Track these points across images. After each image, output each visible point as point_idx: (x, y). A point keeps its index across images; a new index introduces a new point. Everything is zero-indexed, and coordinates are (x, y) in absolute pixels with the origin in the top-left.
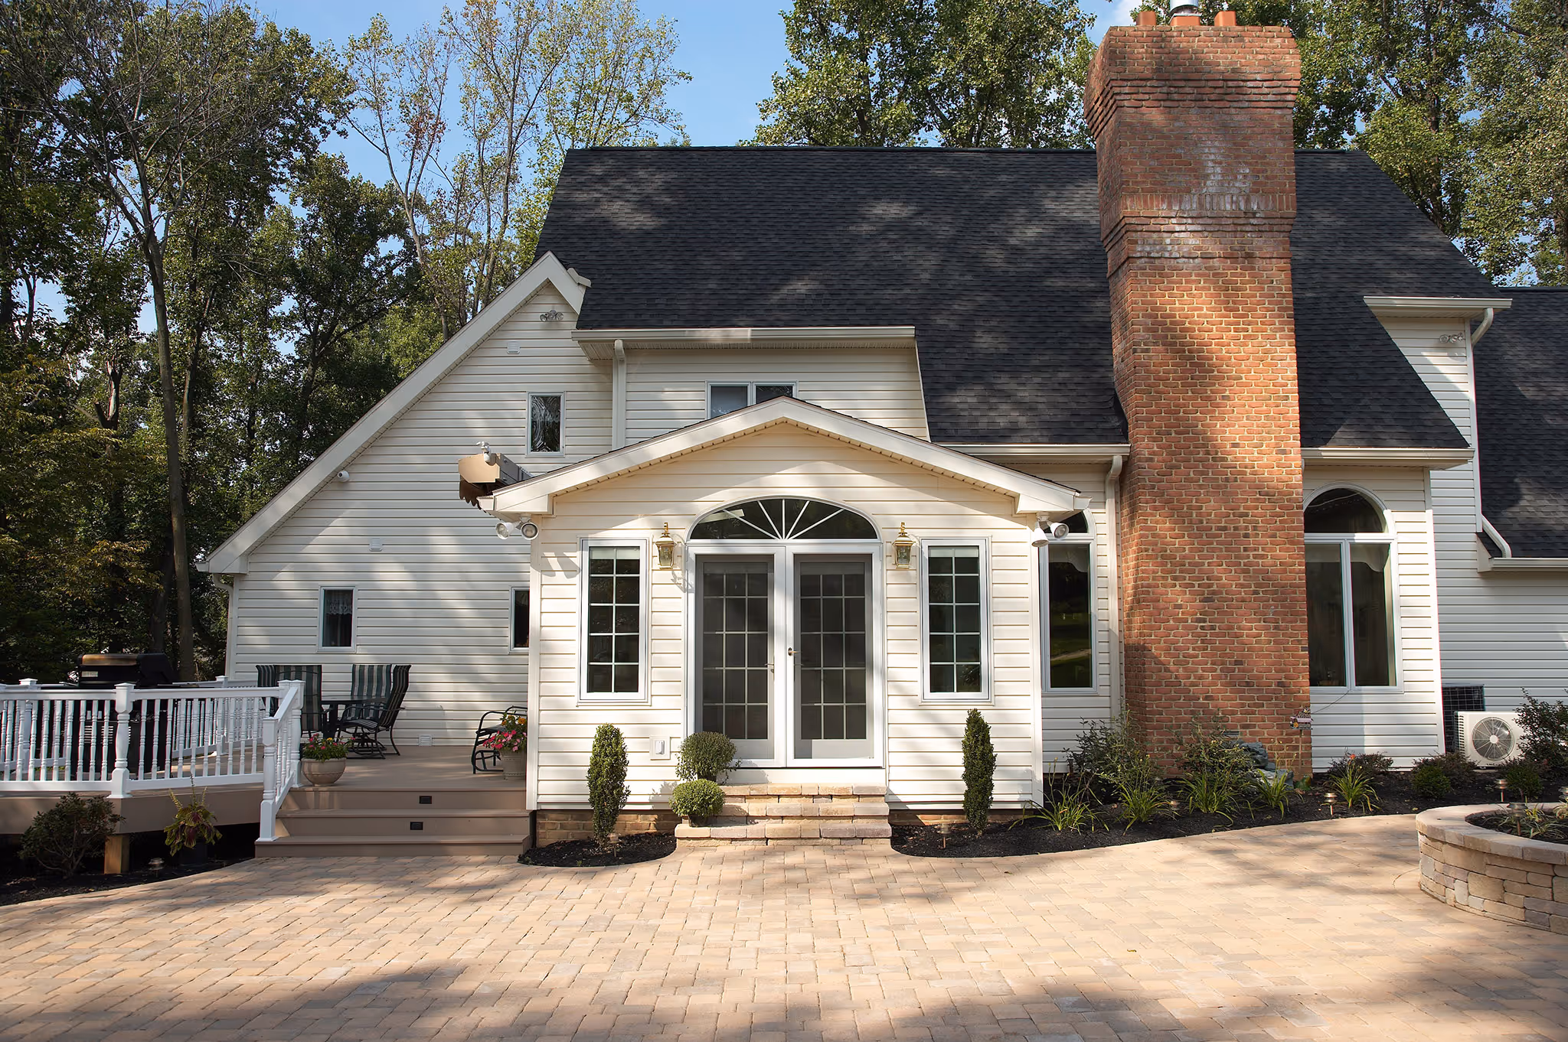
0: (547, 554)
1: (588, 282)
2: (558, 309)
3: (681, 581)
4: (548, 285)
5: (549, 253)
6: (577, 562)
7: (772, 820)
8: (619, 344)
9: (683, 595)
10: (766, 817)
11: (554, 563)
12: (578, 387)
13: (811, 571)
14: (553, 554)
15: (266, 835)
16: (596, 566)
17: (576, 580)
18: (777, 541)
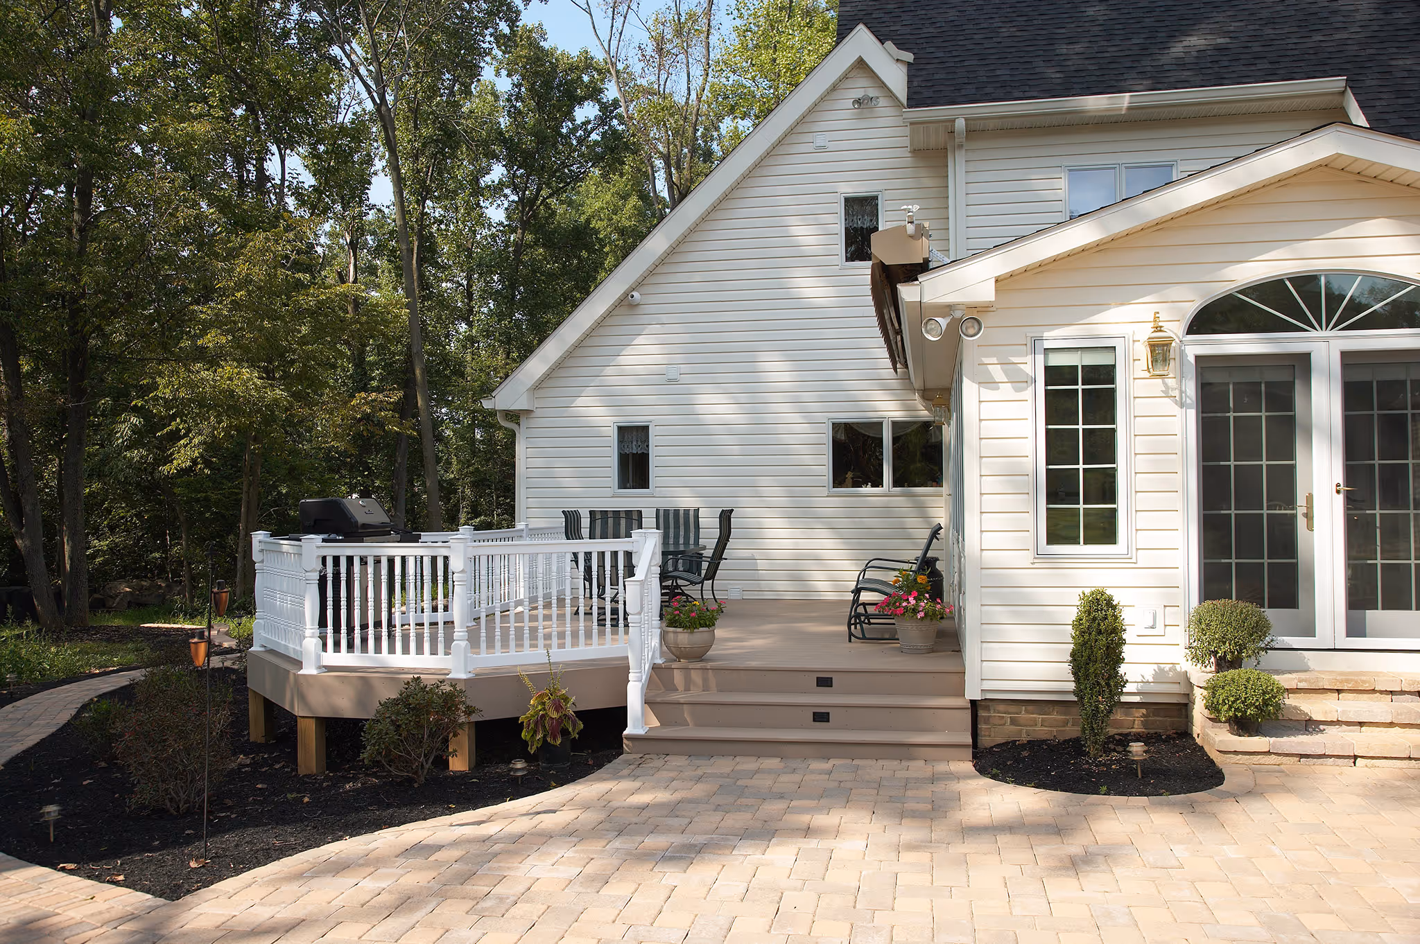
0: (986, 360)
1: (909, 57)
2: (872, 93)
3: (1176, 393)
4: (861, 64)
5: (861, 27)
6: (1028, 369)
7: (1344, 727)
8: (960, 124)
9: (1176, 410)
10: (1338, 723)
11: (997, 372)
12: (898, 183)
13: (1361, 376)
14: (994, 360)
15: (638, 722)
16: (1054, 374)
17: (1028, 393)
18: (1313, 333)
